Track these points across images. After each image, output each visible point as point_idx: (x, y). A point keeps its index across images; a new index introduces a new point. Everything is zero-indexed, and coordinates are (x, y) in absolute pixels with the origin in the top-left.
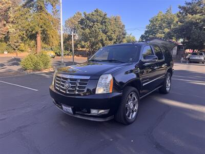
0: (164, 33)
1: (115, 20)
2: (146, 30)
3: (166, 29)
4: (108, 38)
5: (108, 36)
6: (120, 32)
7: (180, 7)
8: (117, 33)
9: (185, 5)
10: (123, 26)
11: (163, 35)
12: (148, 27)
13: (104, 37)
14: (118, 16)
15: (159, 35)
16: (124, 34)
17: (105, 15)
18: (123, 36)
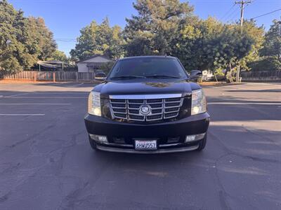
0: (103, 50)
1: (36, 23)
2: (78, 43)
3: (105, 45)
4: (27, 50)
5: (29, 47)
6: (47, 42)
7: (127, 20)
8: (43, 43)
9: (132, 19)
10: (50, 34)
11: (101, 53)
12: (80, 40)
13: (21, 47)
14: (41, 17)
15: (97, 52)
16: (54, 46)
17: (20, 13)
18: (51, 48)
